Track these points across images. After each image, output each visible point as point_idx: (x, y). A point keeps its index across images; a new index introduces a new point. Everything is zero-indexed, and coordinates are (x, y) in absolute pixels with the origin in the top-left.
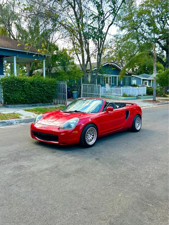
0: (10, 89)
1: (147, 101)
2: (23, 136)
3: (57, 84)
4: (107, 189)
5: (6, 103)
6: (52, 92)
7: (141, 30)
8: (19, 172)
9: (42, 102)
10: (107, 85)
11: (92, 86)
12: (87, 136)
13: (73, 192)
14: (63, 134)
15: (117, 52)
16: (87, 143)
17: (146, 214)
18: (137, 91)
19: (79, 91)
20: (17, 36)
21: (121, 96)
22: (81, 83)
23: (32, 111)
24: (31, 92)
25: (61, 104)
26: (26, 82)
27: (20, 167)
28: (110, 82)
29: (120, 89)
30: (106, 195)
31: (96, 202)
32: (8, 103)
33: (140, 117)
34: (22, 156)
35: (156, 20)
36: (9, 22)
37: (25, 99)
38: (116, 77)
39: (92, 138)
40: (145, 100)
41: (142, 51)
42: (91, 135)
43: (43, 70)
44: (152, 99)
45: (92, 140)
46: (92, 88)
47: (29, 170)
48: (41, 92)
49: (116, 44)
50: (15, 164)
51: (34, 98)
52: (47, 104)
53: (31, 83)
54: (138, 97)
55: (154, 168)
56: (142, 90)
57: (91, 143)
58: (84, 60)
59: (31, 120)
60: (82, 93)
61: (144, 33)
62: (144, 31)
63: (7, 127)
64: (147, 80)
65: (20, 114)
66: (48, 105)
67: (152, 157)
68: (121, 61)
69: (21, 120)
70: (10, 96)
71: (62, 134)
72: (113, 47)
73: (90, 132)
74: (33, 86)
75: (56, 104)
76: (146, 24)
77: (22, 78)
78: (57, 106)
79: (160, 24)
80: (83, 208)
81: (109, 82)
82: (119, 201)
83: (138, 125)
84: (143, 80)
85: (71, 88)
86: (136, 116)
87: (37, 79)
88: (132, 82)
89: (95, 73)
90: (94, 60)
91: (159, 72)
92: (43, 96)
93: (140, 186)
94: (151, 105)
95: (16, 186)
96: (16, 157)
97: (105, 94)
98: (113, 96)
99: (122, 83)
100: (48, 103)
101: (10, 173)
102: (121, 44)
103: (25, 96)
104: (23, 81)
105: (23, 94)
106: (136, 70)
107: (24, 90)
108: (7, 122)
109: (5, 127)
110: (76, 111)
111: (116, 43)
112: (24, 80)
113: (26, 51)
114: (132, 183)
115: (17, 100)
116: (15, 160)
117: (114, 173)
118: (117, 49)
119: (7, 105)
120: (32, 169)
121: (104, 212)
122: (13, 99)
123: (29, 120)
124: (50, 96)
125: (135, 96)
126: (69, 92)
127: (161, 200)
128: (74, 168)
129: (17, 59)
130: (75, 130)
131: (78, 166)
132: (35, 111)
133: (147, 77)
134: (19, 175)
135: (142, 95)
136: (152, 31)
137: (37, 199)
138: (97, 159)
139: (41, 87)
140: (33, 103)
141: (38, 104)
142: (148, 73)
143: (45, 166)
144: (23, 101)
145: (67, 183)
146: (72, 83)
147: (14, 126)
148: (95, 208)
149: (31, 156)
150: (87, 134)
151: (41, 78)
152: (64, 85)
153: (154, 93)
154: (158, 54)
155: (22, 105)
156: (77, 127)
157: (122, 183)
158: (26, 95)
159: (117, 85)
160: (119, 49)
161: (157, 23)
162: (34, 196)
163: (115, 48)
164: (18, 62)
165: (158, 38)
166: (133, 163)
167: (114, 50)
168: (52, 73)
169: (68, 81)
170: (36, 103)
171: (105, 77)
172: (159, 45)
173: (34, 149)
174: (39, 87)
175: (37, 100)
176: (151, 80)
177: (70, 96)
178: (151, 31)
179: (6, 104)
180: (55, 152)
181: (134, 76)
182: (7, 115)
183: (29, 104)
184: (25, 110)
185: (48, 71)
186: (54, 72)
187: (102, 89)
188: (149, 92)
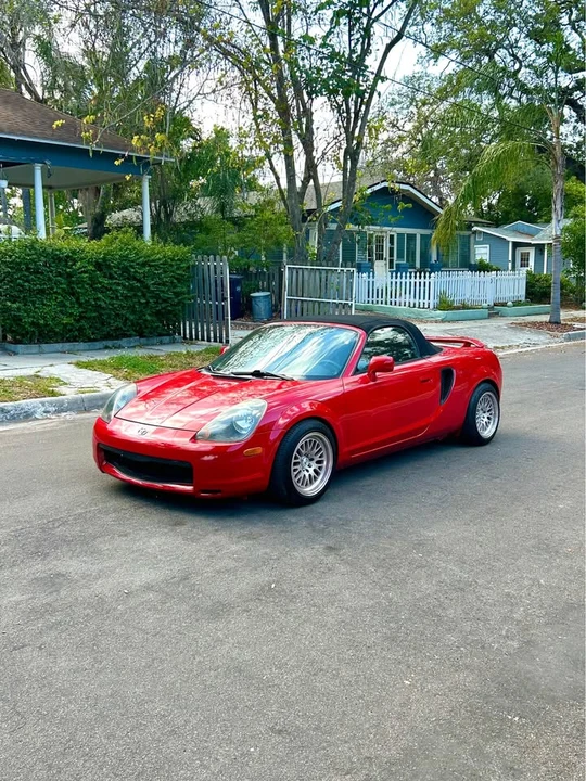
0: (22, 286)
1: (526, 325)
2: (69, 461)
3: (194, 266)
4: (363, 659)
5: (9, 338)
6: (177, 294)
7: (509, 59)
8: (49, 599)
9: (141, 335)
10: (380, 267)
11: (324, 273)
12: (295, 464)
13: (240, 671)
14: (211, 457)
15: (419, 141)
16: (298, 489)
17: (497, 752)
18: (490, 288)
19: (276, 290)
20: (44, 87)
21: (431, 307)
22: (285, 259)
23: (102, 366)
24: (100, 296)
25: (209, 340)
26: (82, 259)
27: (53, 581)
28: (391, 255)
29: (427, 280)
30: (357, 682)
31: (321, 708)
32: (14, 338)
33: (495, 389)
34: (64, 541)
35: (565, 20)
36: (15, 36)
37: (78, 321)
38: (411, 237)
39: (315, 470)
40: (520, 319)
41: (510, 137)
42: (312, 460)
43: (142, 213)
44: (546, 318)
45: (315, 479)
46: (323, 279)
47: (85, 592)
48: (135, 295)
49: (415, 110)
50: (38, 568)
51: (109, 317)
52: (159, 339)
53: (98, 266)
54: (495, 310)
55: (535, 581)
56: (512, 284)
57: (310, 490)
58: (294, 175)
59: (100, 403)
60: (286, 297)
61: (520, 69)
62: (520, 62)
63: (12, 427)
64: (528, 245)
65: (58, 380)
66: (161, 343)
67: (532, 542)
68: (432, 174)
69: (61, 403)
70: (22, 313)
71: (206, 458)
72: (400, 123)
73: (310, 448)
74: (105, 277)
75: (190, 340)
76: (527, 36)
77: (65, 246)
78: (194, 349)
79: (580, 35)
80: (272, 729)
81: (386, 253)
82: (403, 705)
83: (486, 419)
84: (516, 245)
85: (245, 280)
86: (479, 385)
87: (121, 250)
88: (472, 255)
89: (334, 221)
90: (330, 175)
91: (576, 216)
92: (141, 311)
93: (483, 647)
94: (542, 340)
95: (40, 648)
96: (42, 541)
97: (371, 299)
98: (402, 307)
99: (434, 257)
100: (160, 335)
101: (18, 603)
102: (433, 111)
103: (76, 311)
104: (70, 258)
105: (68, 303)
106: (490, 206)
107: (72, 288)
108: (9, 408)
109: (5, 429)
110: (257, 374)
111: (413, 109)
112: (74, 252)
113: (87, 144)
114: (452, 638)
115: (46, 325)
116: (39, 552)
117: (390, 600)
118: (418, 129)
119: (12, 347)
120: (98, 587)
121: (346, 742)
122: (33, 324)
123: (91, 400)
124: (170, 312)
125: (485, 305)
126: (239, 293)
127: (553, 700)
128: (246, 581)
129: (47, 175)
130: (251, 443)
131: (262, 577)
132: (114, 368)
133: (531, 235)
134: (49, 609)
135: (510, 303)
136: (549, 61)
137: (111, 696)
138: (330, 549)
139: (135, 279)
140: (108, 337)
141: (123, 342)
142: (532, 220)
143: (145, 576)
144: (70, 330)
145: (219, 640)
146: (252, 260)
147: (37, 423)
148: (317, 728)
149: (95, 538)
150: (296, 458)
151: (136, 244)
152: (218, 271)
153: (555, 294)
154: (571, 148)
155: (67, 346)
156: (262, 433)
157: (416, 638)
158: (81, 310)
159: (418, 265)
160: (424, 131)
161: (569, 30)
162: (100, 686)
163: (409, 127)
164: (53, 184)
165: (570, 87)
166: (462, 562)
167: (405, 134)
168: (175, 224)
169: (236, 252)
170: (117, 338)
171: (371, 236)
172: (574, 114)
173: (107, 513)
174: (129, 279)
175: (121, 325)
176: (543, 245)
177: (243, 309)
178: (545, 59)
179: (10, 342)
180: (181, 524)
181: (480, 232)
182: (13, 384)
183: (90, 340)
184: (78, 365)
185: (162, 215)
186: (183, 220)
187: (360, 281)
188: (537, 292)
